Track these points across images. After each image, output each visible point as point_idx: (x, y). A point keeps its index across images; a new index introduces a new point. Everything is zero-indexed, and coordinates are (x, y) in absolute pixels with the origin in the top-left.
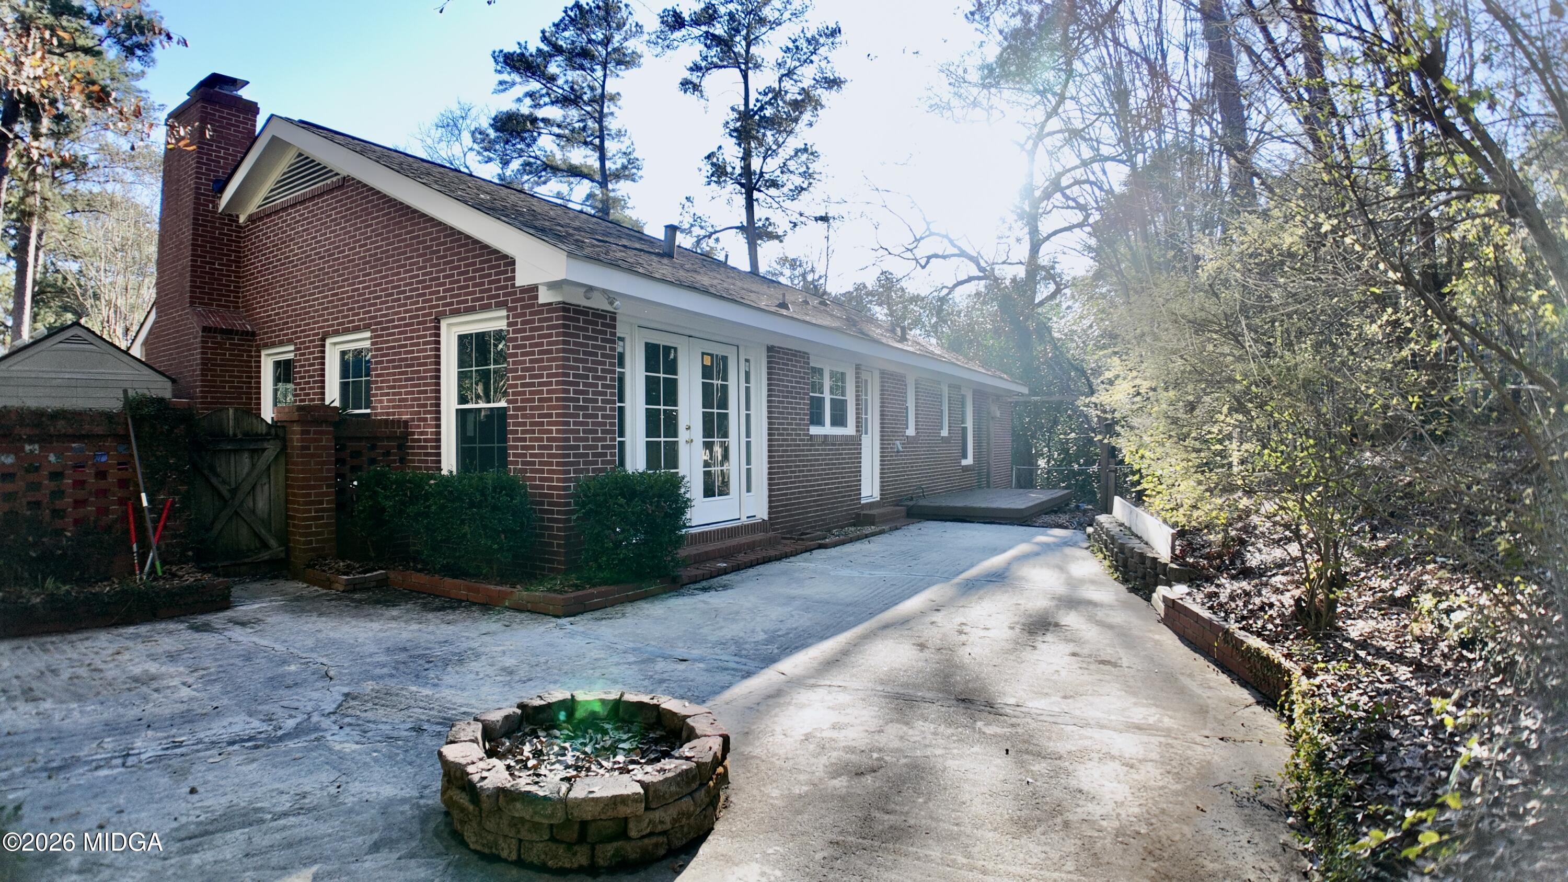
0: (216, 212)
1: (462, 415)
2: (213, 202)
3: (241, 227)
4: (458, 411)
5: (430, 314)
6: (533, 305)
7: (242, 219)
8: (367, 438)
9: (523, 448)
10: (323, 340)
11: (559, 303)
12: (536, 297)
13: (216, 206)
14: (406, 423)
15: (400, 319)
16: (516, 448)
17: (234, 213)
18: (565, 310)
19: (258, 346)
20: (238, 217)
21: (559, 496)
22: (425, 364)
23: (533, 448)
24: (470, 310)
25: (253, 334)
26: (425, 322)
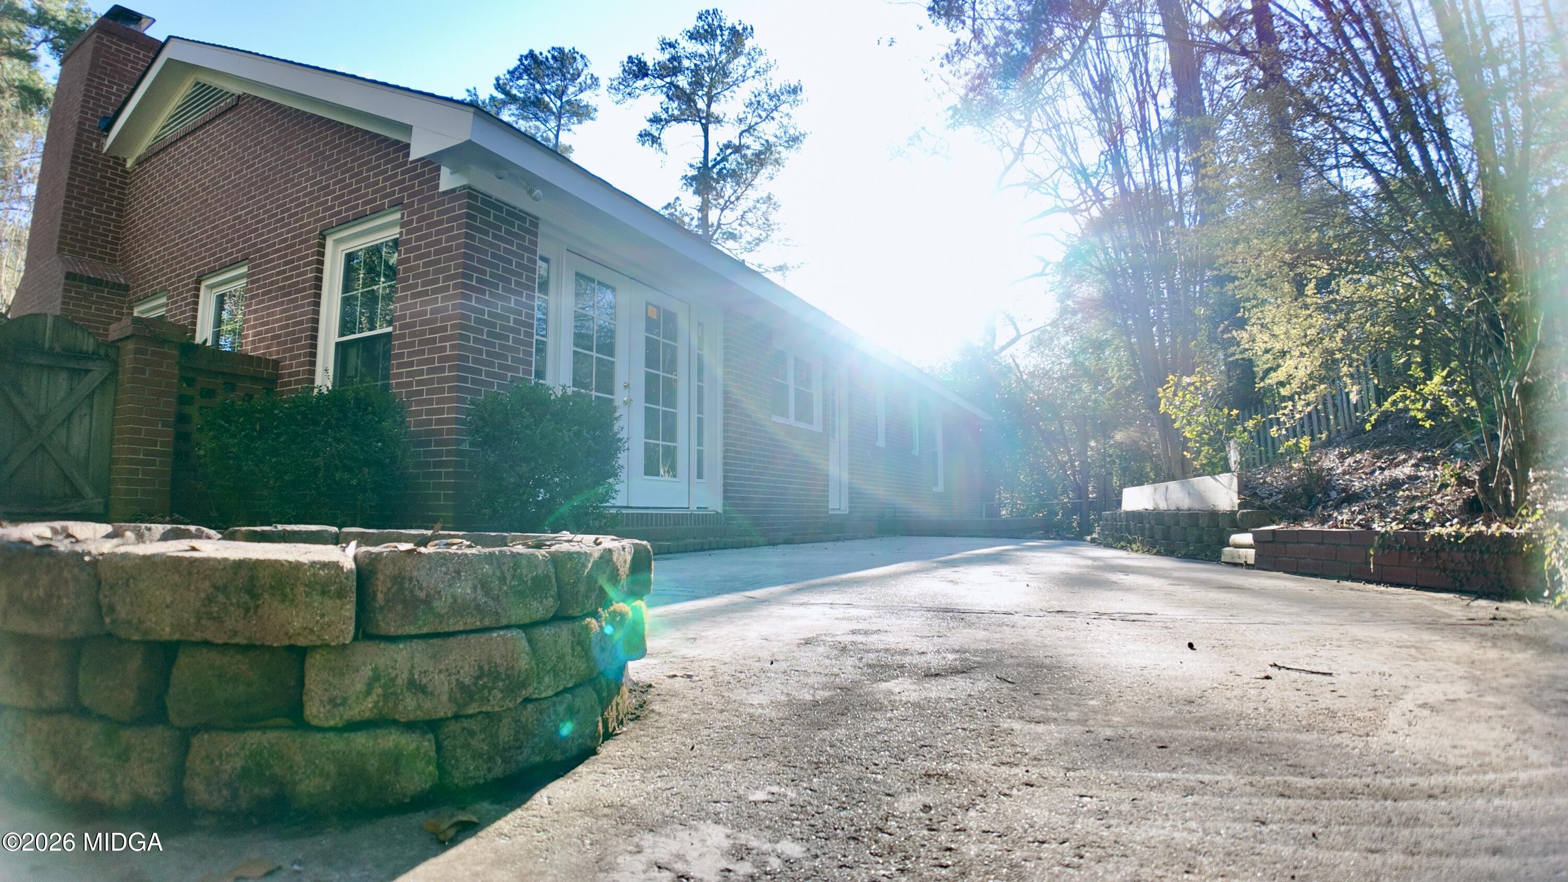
0: (99, 152)
1: (342, 348)
2: (98, 141)
3: (128, 173)
4: (337, 344)
5: (315, 229)
6: (432, 197)
7: (129, 164)
8: (224, 374)
9: (409, 374)
10: (198, 282)
11: (464, 187)
12: (437, 186)
13: (99, 145)
14: (276, 363)
15: (281, 242)
16: (400, 375)
17: (121, 156)
18: (470, 196)
19: (131, 302)
20: (125, 160)
21: (449, 432)
22: (304, 290)
23: (421, 372)
24: (360, 217)
25: (127, 288)
26: (307, 240)
